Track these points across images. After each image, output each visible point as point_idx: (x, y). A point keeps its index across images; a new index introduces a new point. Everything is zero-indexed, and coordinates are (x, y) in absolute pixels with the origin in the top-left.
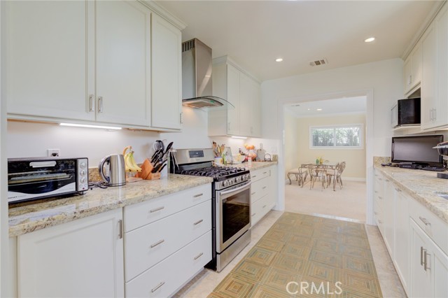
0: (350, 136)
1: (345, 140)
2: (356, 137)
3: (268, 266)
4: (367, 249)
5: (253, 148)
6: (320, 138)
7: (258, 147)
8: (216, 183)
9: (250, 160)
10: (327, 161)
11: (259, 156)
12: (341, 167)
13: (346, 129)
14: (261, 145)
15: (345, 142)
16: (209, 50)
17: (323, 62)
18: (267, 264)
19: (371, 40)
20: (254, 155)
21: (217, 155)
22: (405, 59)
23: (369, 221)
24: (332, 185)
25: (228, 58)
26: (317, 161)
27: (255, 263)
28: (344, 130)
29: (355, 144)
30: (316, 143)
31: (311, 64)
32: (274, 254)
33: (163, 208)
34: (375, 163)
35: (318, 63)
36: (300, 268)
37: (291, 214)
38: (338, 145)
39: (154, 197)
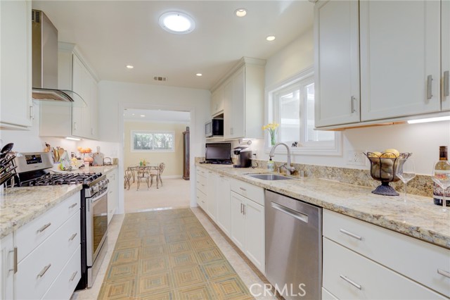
0: (163, 141)
1: (159, 144)
2: (168, 142)
3: (137, 261)
4: (198, 222)
5: (90, 151)
6: (138, 142)
7: (94, 151)
8: (86, 190)
9: (87, 165)
10: (149, 163)
11: (96, 160)
12: (161, 168)
13: (161, 135)
14: (98, 148)
15: (159, 146)
16: (55, 31)
17: (165, 79)
18: (136, 259)
19: (200, 75)
20: (91, 159)
21: (56, 159)
22: (212, 92)
23: (192, 205)
24: (155, 184)
25: (76, 48)
26: (141, 164)
27: (125, 263)
28: (159, 136)
29: (167, 148)
30: (136, 147)
31: (155, 78)
32: (137, 249)
33: (50, 224)
34: (196, 161)
35: (160, 79)
36: (163, 250)
37: (132, 214)
38: (155, 148)
39: (42, 212)
